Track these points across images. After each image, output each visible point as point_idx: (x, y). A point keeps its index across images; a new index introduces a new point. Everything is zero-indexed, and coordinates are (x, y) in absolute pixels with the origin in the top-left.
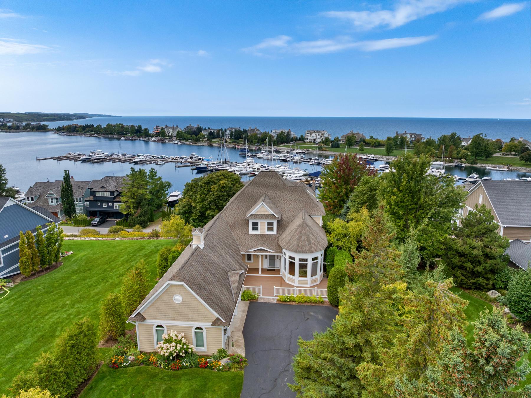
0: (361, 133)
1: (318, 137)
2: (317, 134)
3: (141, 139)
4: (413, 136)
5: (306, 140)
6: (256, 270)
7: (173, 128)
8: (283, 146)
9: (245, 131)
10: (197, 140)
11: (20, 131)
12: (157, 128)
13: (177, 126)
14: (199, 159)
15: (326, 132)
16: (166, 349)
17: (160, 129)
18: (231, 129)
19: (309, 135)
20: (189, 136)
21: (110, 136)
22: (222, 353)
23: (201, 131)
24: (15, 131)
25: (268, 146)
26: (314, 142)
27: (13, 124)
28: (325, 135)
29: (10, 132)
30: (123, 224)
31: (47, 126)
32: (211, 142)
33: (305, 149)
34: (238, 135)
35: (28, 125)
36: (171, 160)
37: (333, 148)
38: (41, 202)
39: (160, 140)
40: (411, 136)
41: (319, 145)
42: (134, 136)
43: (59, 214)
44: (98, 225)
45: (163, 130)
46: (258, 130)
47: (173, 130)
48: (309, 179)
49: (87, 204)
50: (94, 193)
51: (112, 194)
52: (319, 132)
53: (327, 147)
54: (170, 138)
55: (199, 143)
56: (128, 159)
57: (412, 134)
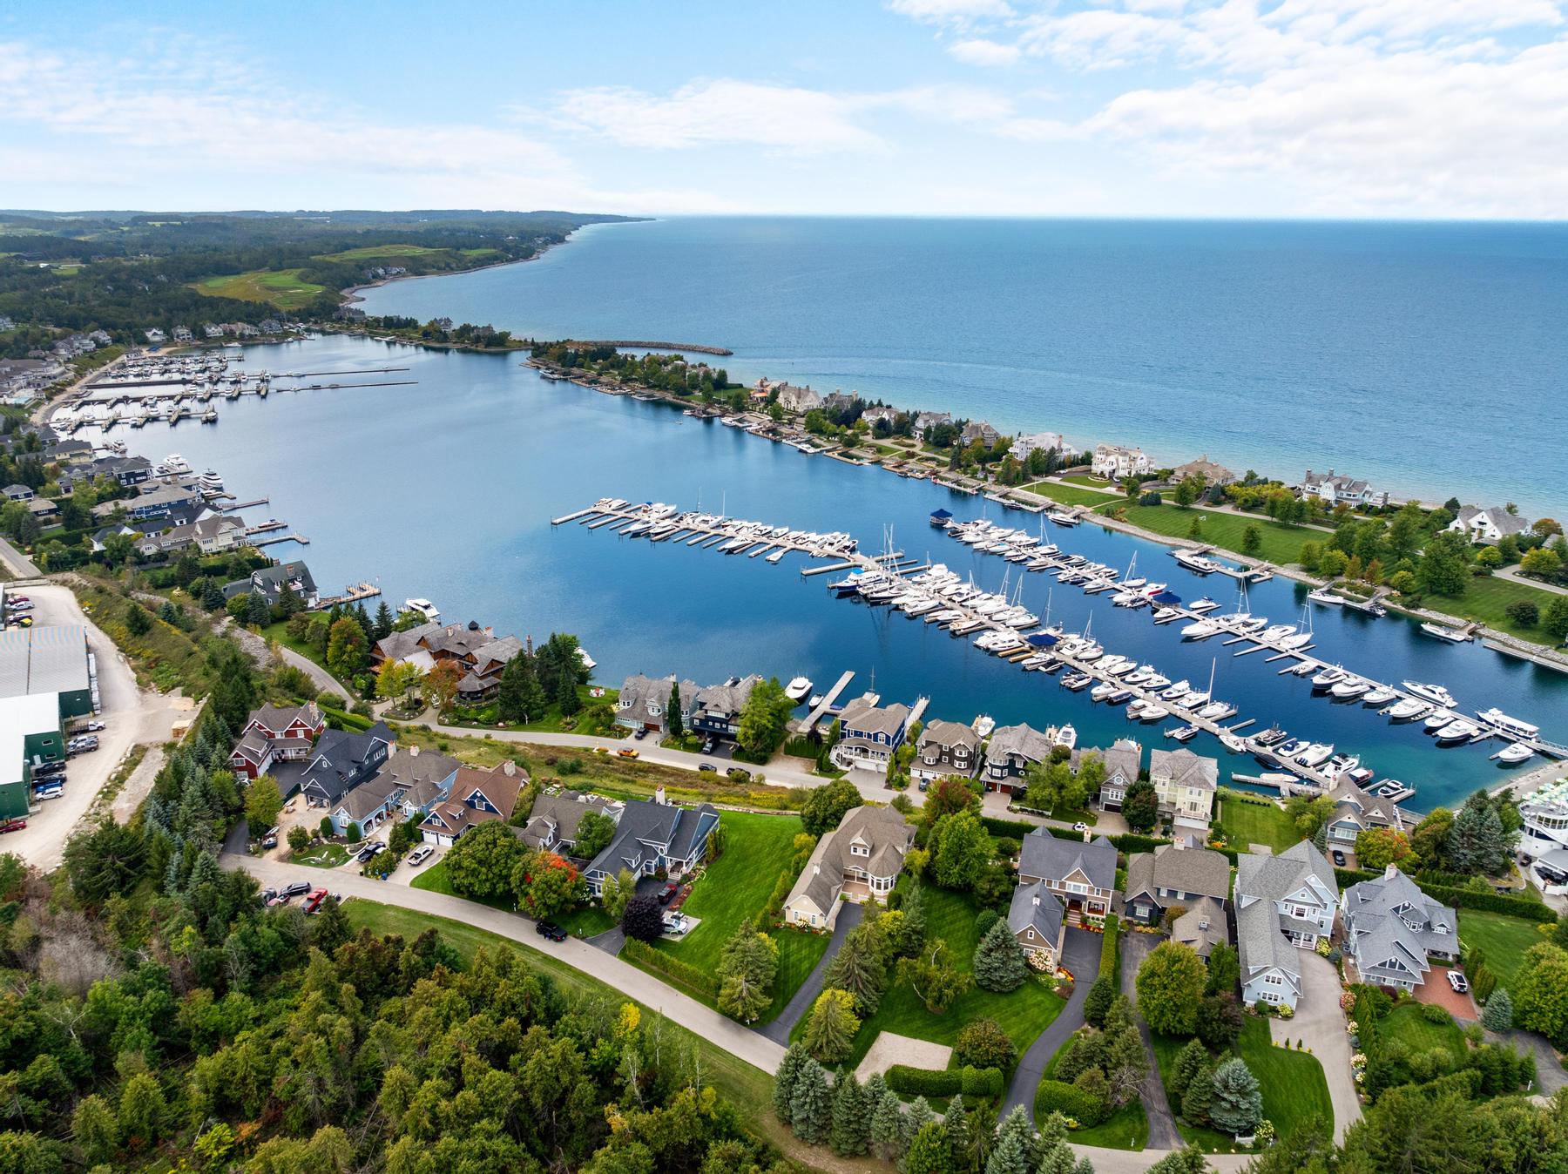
1: (1122, 464)
2: (1121, 458)
3: (726, 420)
4: (1344, 487)
5: (1094, 469)
6: (853, 878)
7: (800, 394)
8: (1030, 489)
9: (960, 425)
10: (851, 443)
11: (449, 345)
12: (762, 385)
13: (808, 387)
14: (846, 547)
15: (1142, 455)
16: (800, 924)
17: (769, 389)
18: (926, 417)
19: (1103, 457)
20: (832, 427)
21: (658, 394)
22: (823, 928)
23: (859, 415)
24: (437, 345)
25: (1001, 483)
26: (1111, 477)
27: (432, 324)
28: (1138, 462)
29: (427, 349)
30: (740, 754)
31: (509, 334)
32: (880, 450)
33: (1079, 508)
34: (942, 437)
35: (466, 329)
36: (794, 546)
37: (1144, 509)
38: (638, 709)
39: (769, 431)
40: (1338, 487)
41: (1120, 489)
42: (711, 405)
43: (661, 729)
44: (711, 753)
45: (775, 393)
46: (987, 428)
47: (799, 397)
48: (1027, 646)
49: (696, 722)
50: (706, 711)
51: (727, 715)
52: (1125, 454)
53: (1131, 503)
54: (791, 422)
55: (854, 451)
56: (713, 532)
57: (1344, 480)
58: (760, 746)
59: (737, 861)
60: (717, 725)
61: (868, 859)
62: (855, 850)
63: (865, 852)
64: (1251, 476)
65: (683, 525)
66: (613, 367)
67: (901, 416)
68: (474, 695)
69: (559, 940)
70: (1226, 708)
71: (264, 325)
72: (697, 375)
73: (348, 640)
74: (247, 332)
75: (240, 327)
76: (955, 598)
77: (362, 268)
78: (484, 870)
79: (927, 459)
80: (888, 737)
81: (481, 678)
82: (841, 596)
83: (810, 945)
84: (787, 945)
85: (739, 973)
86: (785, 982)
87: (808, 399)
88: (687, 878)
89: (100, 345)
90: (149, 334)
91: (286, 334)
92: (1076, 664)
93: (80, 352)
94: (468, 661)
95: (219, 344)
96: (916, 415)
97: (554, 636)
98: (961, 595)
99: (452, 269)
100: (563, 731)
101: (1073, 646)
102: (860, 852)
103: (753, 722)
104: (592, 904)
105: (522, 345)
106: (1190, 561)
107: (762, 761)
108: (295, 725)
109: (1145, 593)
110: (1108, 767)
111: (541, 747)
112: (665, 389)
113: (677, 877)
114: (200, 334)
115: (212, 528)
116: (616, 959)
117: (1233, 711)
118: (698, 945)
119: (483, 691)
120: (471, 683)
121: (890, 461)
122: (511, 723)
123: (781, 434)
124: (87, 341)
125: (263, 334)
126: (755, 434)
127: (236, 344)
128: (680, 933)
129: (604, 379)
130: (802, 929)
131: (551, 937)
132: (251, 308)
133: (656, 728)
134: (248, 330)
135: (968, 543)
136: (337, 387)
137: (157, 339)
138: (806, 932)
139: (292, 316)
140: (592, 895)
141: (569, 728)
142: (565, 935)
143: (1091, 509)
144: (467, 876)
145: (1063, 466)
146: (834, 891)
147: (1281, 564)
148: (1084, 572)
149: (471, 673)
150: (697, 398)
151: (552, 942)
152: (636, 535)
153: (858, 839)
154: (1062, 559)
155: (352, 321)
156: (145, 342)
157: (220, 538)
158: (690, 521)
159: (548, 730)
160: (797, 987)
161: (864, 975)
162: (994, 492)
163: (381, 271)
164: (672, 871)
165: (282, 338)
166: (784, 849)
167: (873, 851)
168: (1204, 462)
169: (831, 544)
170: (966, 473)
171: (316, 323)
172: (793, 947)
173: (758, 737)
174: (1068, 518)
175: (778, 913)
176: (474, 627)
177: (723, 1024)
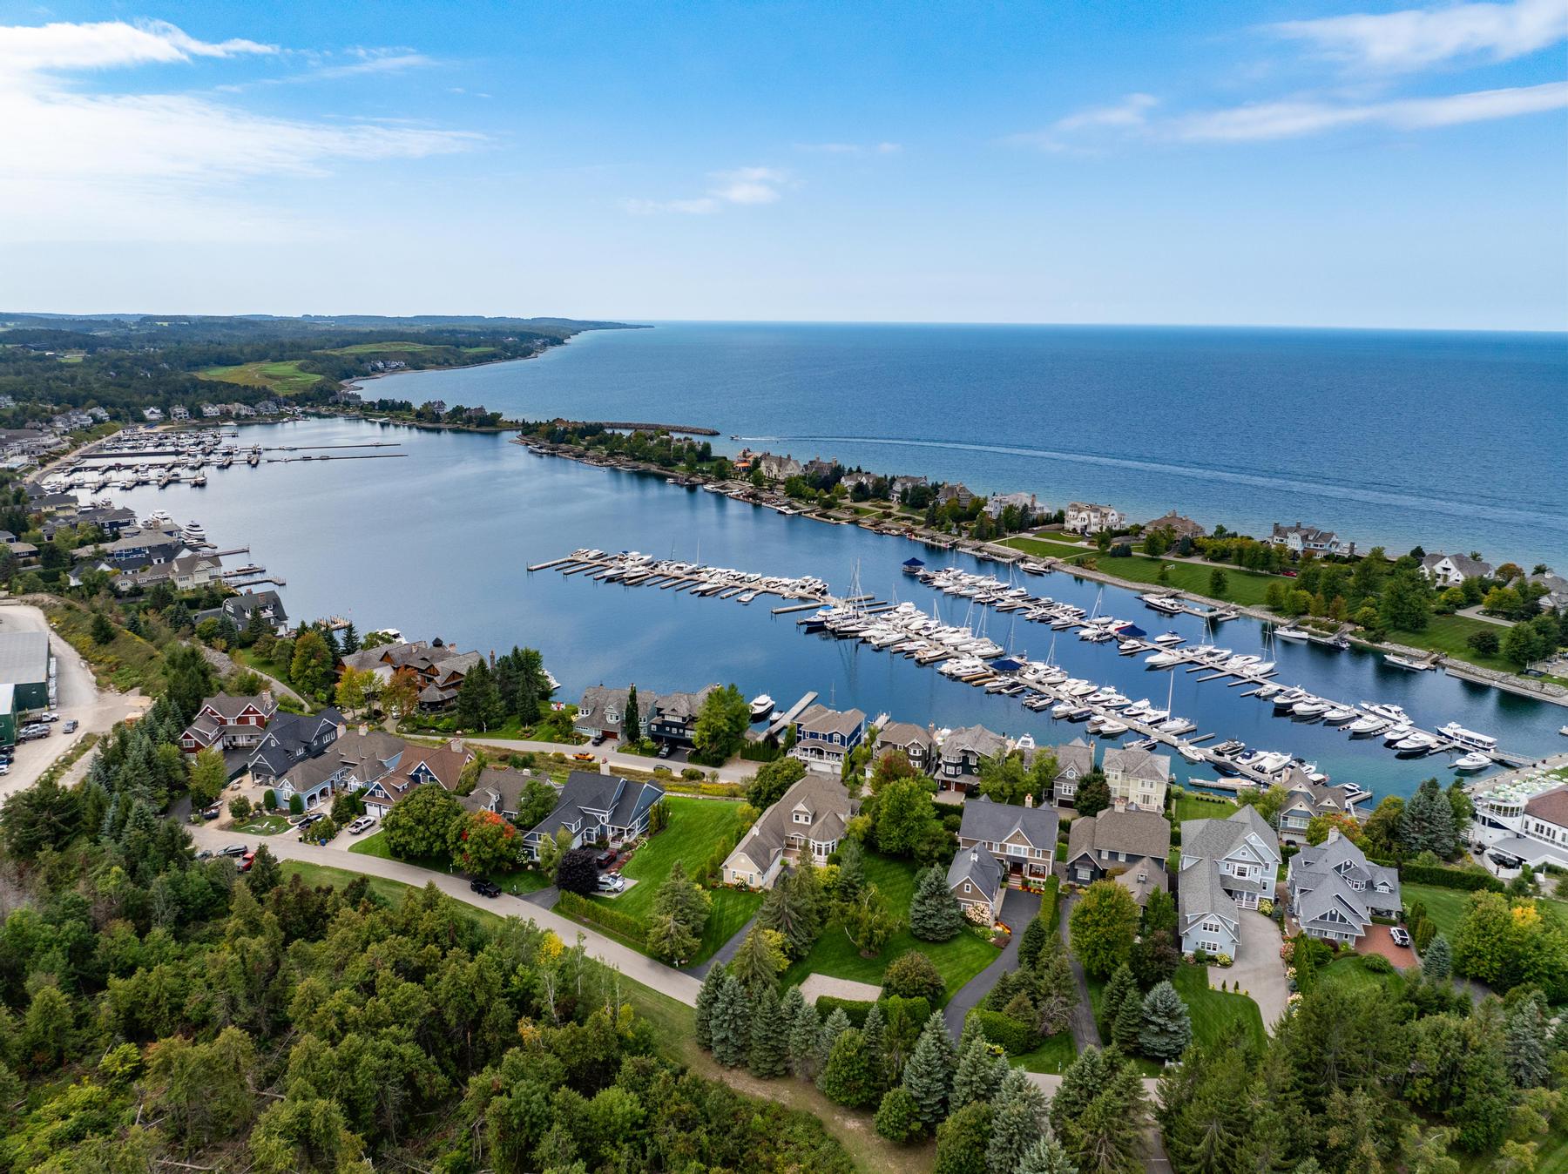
0: (1192, 519)
1: (1093, 520)
2: (1092, 515)
3: (708, 487)
4: (1311, 538)
5: (1067, 525)
6: (795, 846)
7: (781, 463)
8: (1003, 543)
9: (936, 488)
10: (829, 505)
11: (442, 426)
12: (744, 455)
13: (789, 456)
14: (817, 590)
15: (1113, 511)
16: (736, 882)
17: (751, 459)
18: (904, 481)
19: (1075, 514)
20: (811, 491)
21: (642, 466)
22: (761, 887)
23: (838, 481)
24: (430, 426)
25: (974, 538)
26: (1083, 533)
27: (425, 406)
28: (1110, 518)
29: (420, 429)
30: (696, 757)
31: (500, 415)
32: (857, 511)
33: (1050, 559)
34: (918, 498)
35: (458, 411)
36: (765, 589)
37: (1113, 560)
38: (597, 717)
39: (749, 496)
40: (1305, 538)
41: (1091, 543)
42: (694, 475)
43: (619, 736)
44: (668, 756)
45: (757, 463)
46: (963, 489)
47: (780, 465)
48: (991, 672)
49: (654, 728)
50: (663, 716)
51: (684, 719)
52: (1096, 511)
53: (1102, 554)
54: (771, 489)
55: (831, 513)
56: (687, 577)
57: (1310, 531)
58: (715, 748)
59: (681, 833)
60: (674, 730)
61: (809, 827)
62: (797, 818)
63: (807, 819)
64: (1221, 531)
65: (657, 571)
66: (600, 442)
67: (879, 480)
68: (434, 706)
69: (493, 896)
70: (1186, 723)
71: (260, 406)
72: (682, 448)
73: (312, 655)
74: (243, 412)
75: (236, 408)
76: (922, 632)
77: (362, 362)
78: (421, 828)
79: (903, 519)
80: (843, 737)
81: (442, 689)
82: (809, 631)
83: (747, 901)
84: (723, 902)
85: (668, 913)
86: (718, 932)
87: (789, 467)
88: (628, 847)
89: (97, 421)
90: (146, 413)
91: (282, 415)
92: (1039, 687)
93: (77, 426)
94: (429, 673)
95: (217, 422)
96: (893, 480)
97: (516, 650)
98: (928, 629)
99: (451, 365)
100: (520, 738)
101: (1036, 671)
102: (802, 820)
103: (709, 724)
104: (530, 867)
105: (513, 426)
106: (1158, 602)
107: (718, 763)
108: (247, 712)
109: (1111, 628)
110: (1060, 762)
111: (496, 749)
112: (651, 461)
113: (618, 845)
114: (197, 413)
115: (189, 566)
116: (549, 912)
117: (1193, 727)
118: (633, 902)
119: (443, 702)
120: (432, 694)
121: (866, 521)
122: (469, 731)
123: (761, 499)
124: (84, 417)
125: (259, 414)
126: (736, 498)
127: (232, 423)
128: (616, 891)
129: (591, 453)
130: (739, 887)
131: (484, 893)
132: (249, 392)
133: (613, 735)
134: (244, 410)
135: (939, 588)
136: (328, 458)
137: (154, 417)
138: (742, 889)
139: (288, 401)
140: (529, 859)
141: (528, 736)
142: (500, 891)
143: (1060, 560)
144: (404, 835)
145: (1036, 523)
146: (773, 852)
147: (1248, 605)
148: (1053, 612)
149: (432, 684)
150: (682, 469)
151: (486, 898)
152: (610, 580)
153: (800, 807)
154: (1030, 601)
155: (347, 404)
156: (142, 420)
157: (196, 576)
158: (665, 568)
159: (506, 738)
160: (730, 936)
161: (794, 915)
162: (968, 547)
163: (380, 365)
164: (614, 839)
165: (277, 419)
166: (729, 824)
167: (814, 817)
168: (1174, 517)
169: (803, 587)
170: (940, 530)
171: (312, 406)
172: (729, 903)
173: (714, 738)
174: (1040, 568)
175: (716, 873)
176: (438, 643)
177: (651, 966)
